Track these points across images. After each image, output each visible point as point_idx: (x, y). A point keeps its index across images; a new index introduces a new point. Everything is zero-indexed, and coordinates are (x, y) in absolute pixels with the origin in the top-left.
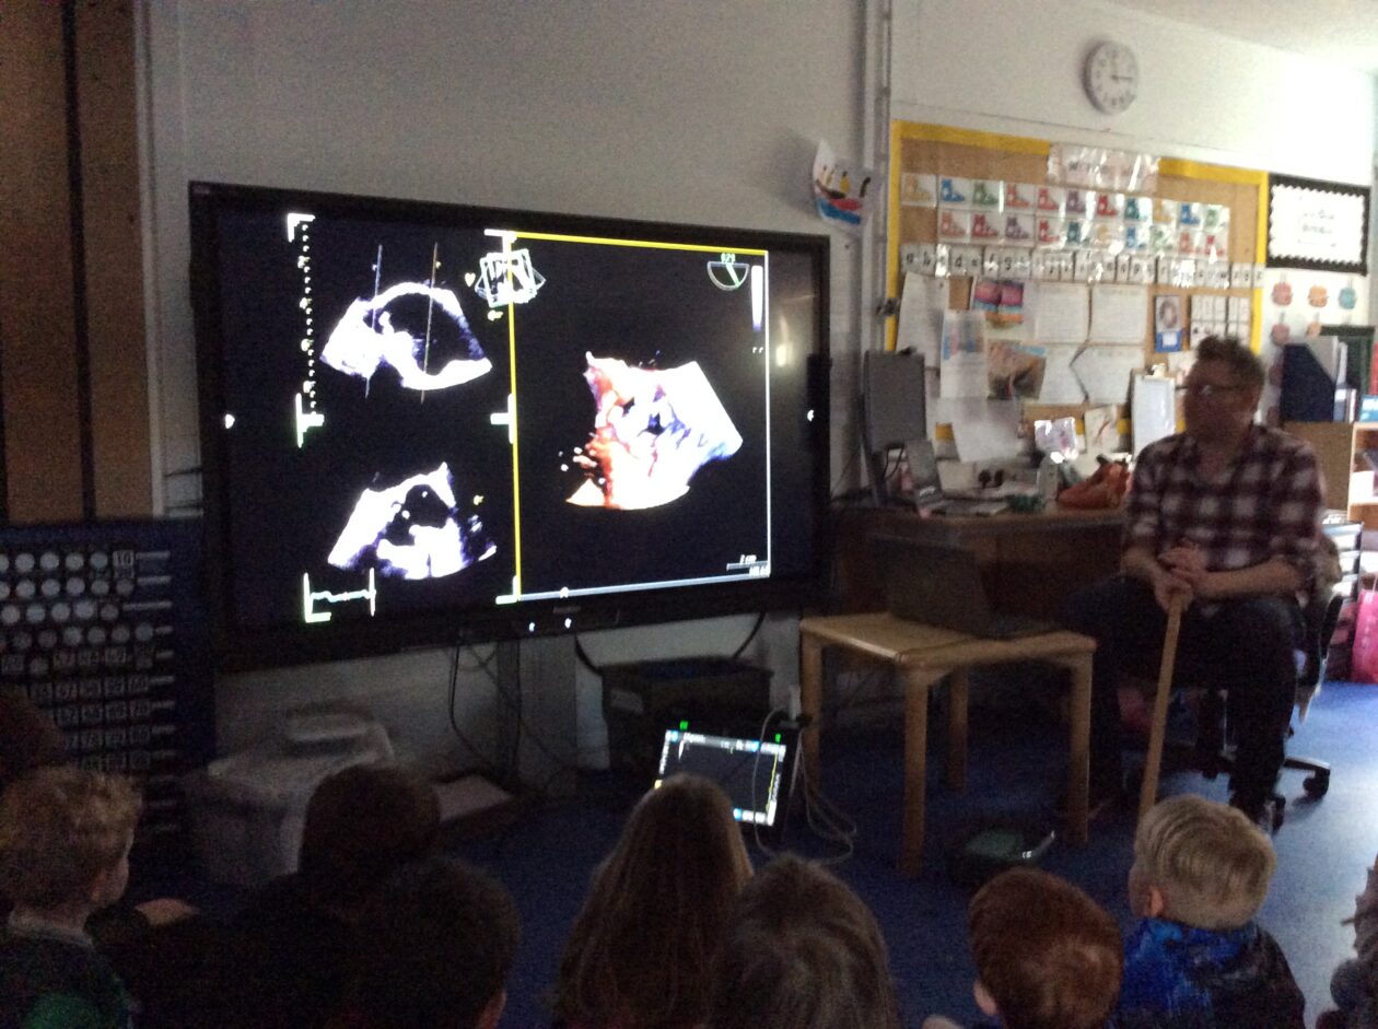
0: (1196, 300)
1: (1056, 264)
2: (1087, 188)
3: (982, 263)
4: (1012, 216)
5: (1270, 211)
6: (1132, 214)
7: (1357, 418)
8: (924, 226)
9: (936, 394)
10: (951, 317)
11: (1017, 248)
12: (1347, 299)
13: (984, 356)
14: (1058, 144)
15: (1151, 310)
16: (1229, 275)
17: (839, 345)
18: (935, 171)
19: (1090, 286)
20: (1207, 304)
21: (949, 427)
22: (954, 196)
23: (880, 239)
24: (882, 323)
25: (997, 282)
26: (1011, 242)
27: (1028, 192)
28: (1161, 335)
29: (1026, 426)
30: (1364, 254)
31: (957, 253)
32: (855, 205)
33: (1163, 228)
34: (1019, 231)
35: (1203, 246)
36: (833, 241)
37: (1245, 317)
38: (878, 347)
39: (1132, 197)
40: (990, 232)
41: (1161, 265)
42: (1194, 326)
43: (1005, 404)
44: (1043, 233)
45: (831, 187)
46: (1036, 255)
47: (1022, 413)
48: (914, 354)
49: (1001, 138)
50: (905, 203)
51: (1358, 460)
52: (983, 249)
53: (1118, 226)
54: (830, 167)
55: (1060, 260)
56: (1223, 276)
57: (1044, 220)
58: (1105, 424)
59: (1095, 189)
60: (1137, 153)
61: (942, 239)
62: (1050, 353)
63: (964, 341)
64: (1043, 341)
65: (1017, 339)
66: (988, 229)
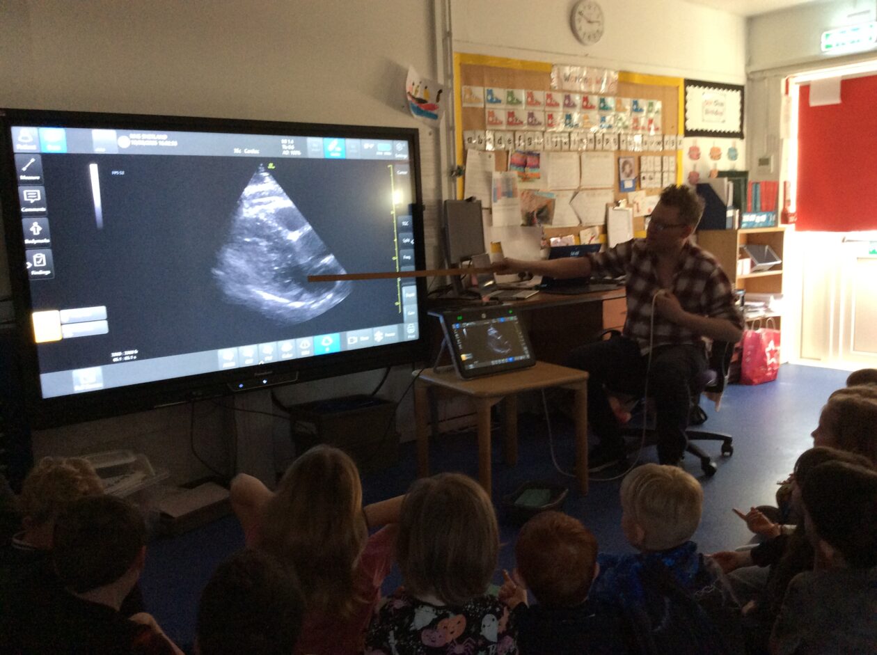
0: (643, 158)
1: (559, 139)
2: (576, 92)
3: (514, 141)
4: (531, 112)
5: (685, 102)
6: (604, 107)
7: (740, 227)
8: (477, 119)
9: (490, 223)
10: (497, 176)
11: (535, 131)
12: (733, 154)
13: (518, 200)
14: (556, 65)
15: (617, 166)
16: (662, 142)
17: (428, 196)
18: (482, 84)
19: (580, 153)
20: (650, 162)
21: (499, 243)
22: (494, 100)
23: (451, 129)
24: (455, 181)
25: (524, 153)
26: (532, 128)
27: (540, 96)
28: (623, 181)
29: (545, 241)
30: (741, 126)
31: (499, 135)
32: (433, 107)
33: (622, 115)
34: (535, 120)
35: (646, 125)
36: (420, 131)
37: (673, 168)
38: (454, 198)
39: (603, 97)
40: (518, 122)
41: (622, 138)
42: (642, 175)
43: (532, 228)
44: (550, 121)
45: (418, 96)
46: (546, 135)
47: (543, 233)
48: (475, 201)
49: (522, 62)
50: (465, 105)
51: (742, 250)
52: (514, 132)
53: (595, 115)
54: (416, 84)
55: (561, 137)
56: (659, 143)
57: (550, 113)
58: (592, 238)
59: (580, 92)
60: (605, 69)
61: (488, 127)
62: (557, 196)
63: (505, 191)
64: (553, 189)
65: (538, 188)
66: (517, 120)
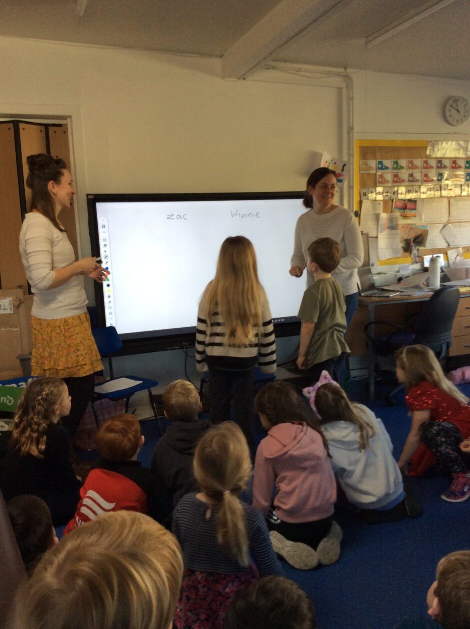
2: (446, 158)
3: (397, 193)
4: (411, 173)
6: (468, 166)
8: (369, 182)
9: (376, 247)
10: (384, 216)
11: (413, 185)
13: (399, 231)
14: (431, 141)
18: (375, 158)
19: (449, 198)
22: (384, 167)
23: (350, 188)
25: (404, 200)
26: (411, 184)
27: (418, 162)
29: (420, 258)
31: (386, 190)
32: (340, 175)
34: (414, 178)
39: (467, 160)
44: (425, 178)
46: (422, 188)
49: (405, 141)
50: (362, 172)
52: (398, 187)
53: (461, 172)
54: (328, 162)
57: (426, 173)
58: (457, 255)
59: (450, 158)
60: (469, 141)
61: (379, 185)
62: (430, 227)
63: (390, 225)
64: (426, 223)
65: (414, 223)
66: (400, 179)
